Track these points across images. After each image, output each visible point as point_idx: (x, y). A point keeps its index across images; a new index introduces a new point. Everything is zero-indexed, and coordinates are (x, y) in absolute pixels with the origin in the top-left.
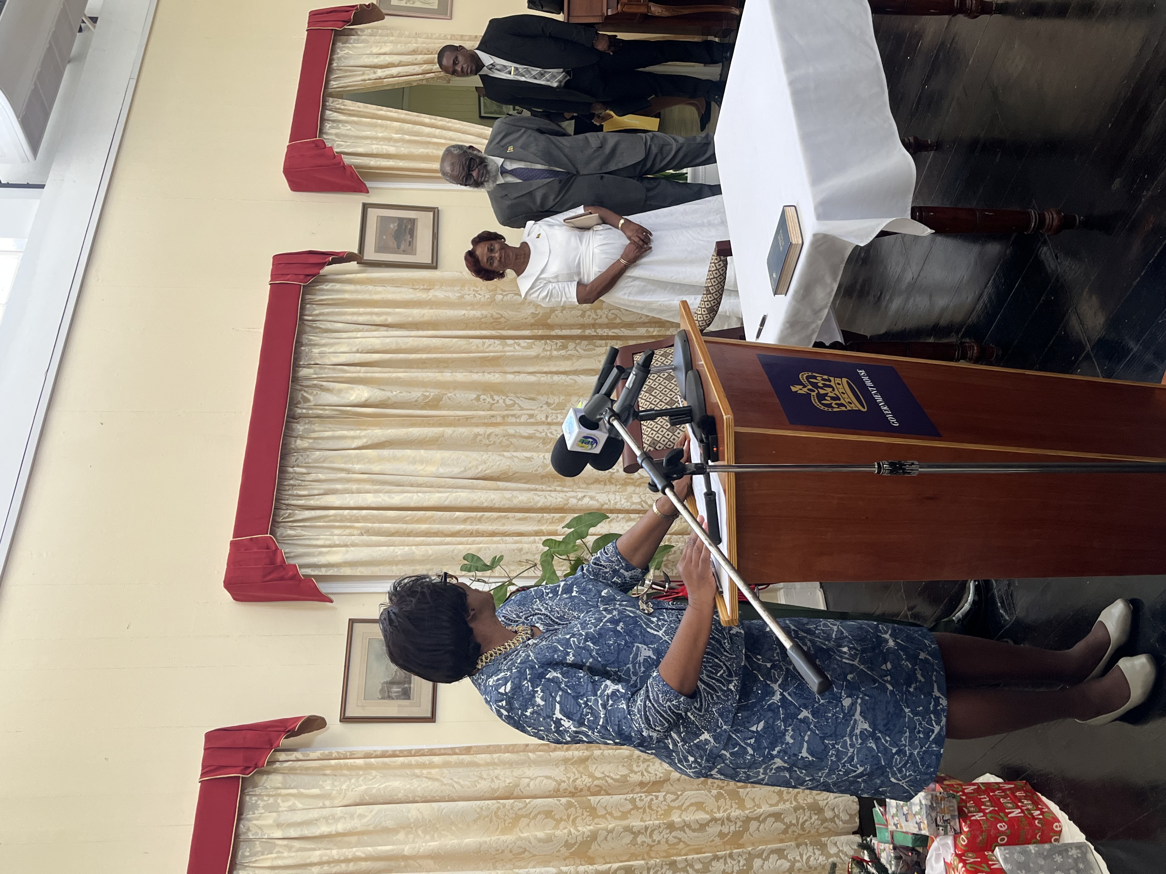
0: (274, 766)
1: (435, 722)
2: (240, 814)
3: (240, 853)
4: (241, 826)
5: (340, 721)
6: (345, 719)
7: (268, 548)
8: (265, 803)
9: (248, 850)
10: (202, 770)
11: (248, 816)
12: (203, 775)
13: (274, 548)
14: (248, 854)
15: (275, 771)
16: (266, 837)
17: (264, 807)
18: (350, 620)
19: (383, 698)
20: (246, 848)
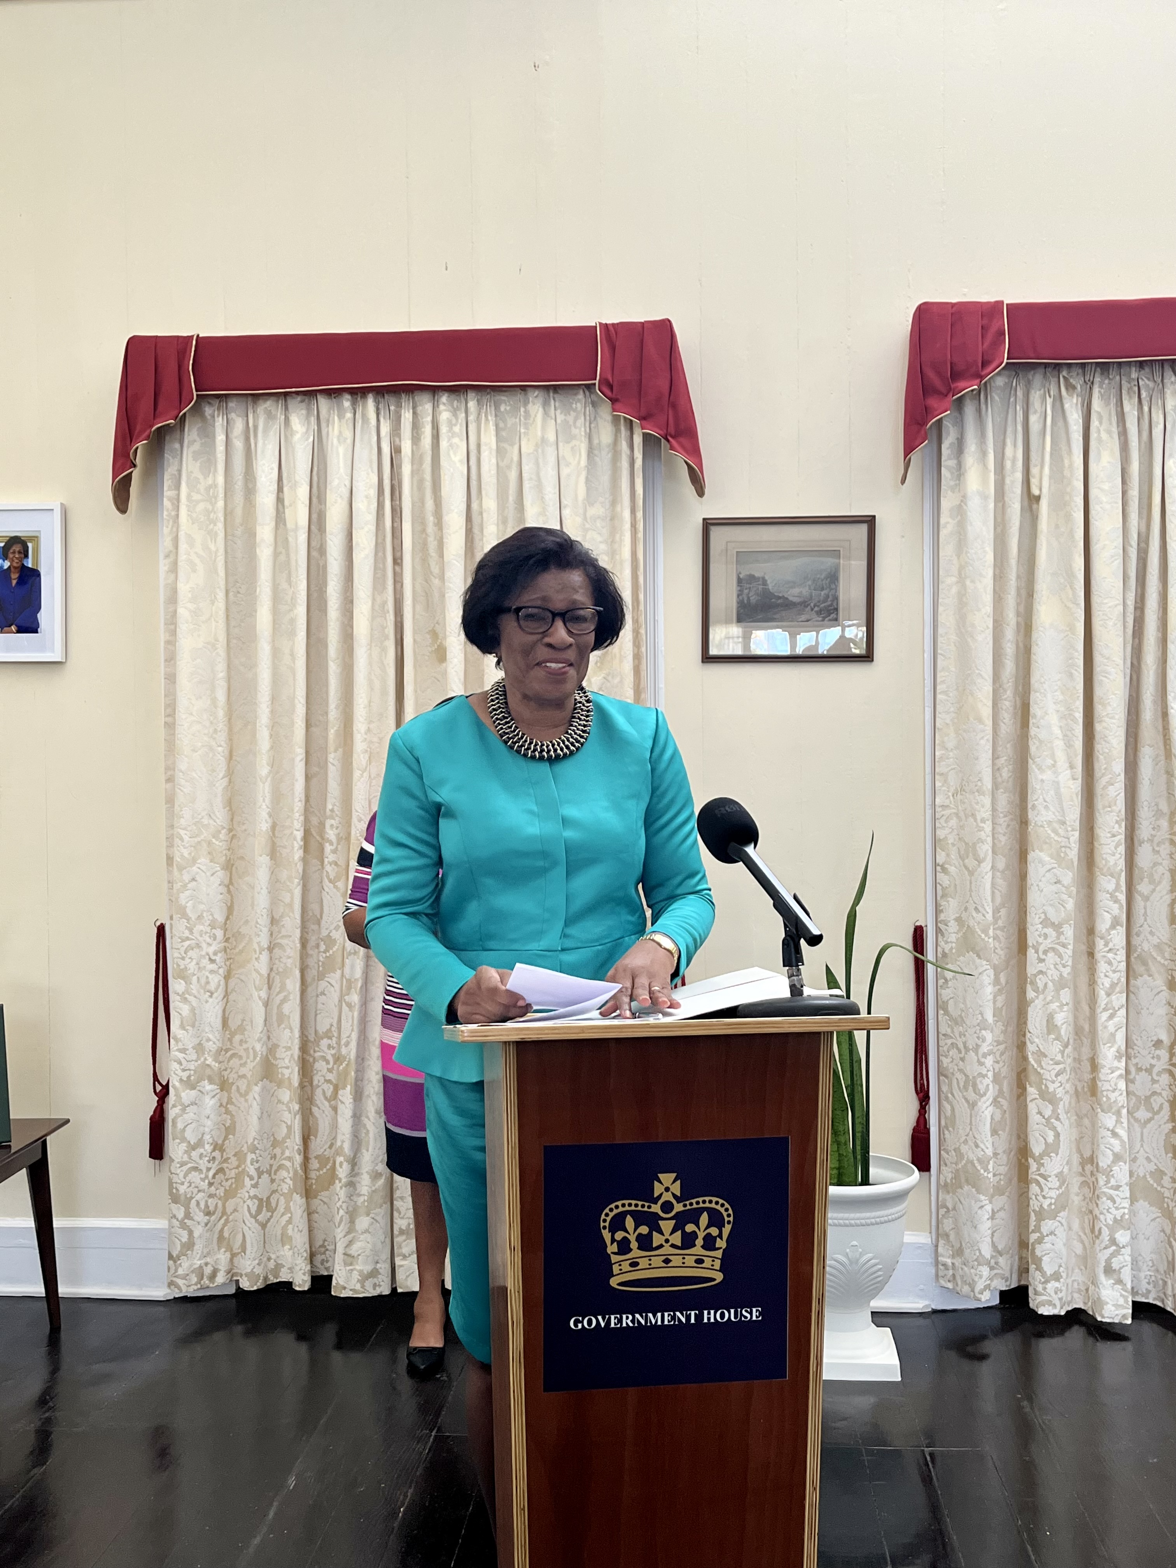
0: (623, 428)
1: (703, 662)
2: (556, 388)
3: (503, 398)
4: (536, 393)
5: (704, 519)
6: (708, 524)
7: (985, 364)
8: (571, 423)
9: (508, 408)
10: (613, 325)
11: (552, 402)
12: (605, 327)
13: (983, 373)
14: (502, 408)
15: (617, 431)
16: (522, 430)
17: (566, 422)
18: (874, 517)
19: (740, 581)
20: (510, 405)
